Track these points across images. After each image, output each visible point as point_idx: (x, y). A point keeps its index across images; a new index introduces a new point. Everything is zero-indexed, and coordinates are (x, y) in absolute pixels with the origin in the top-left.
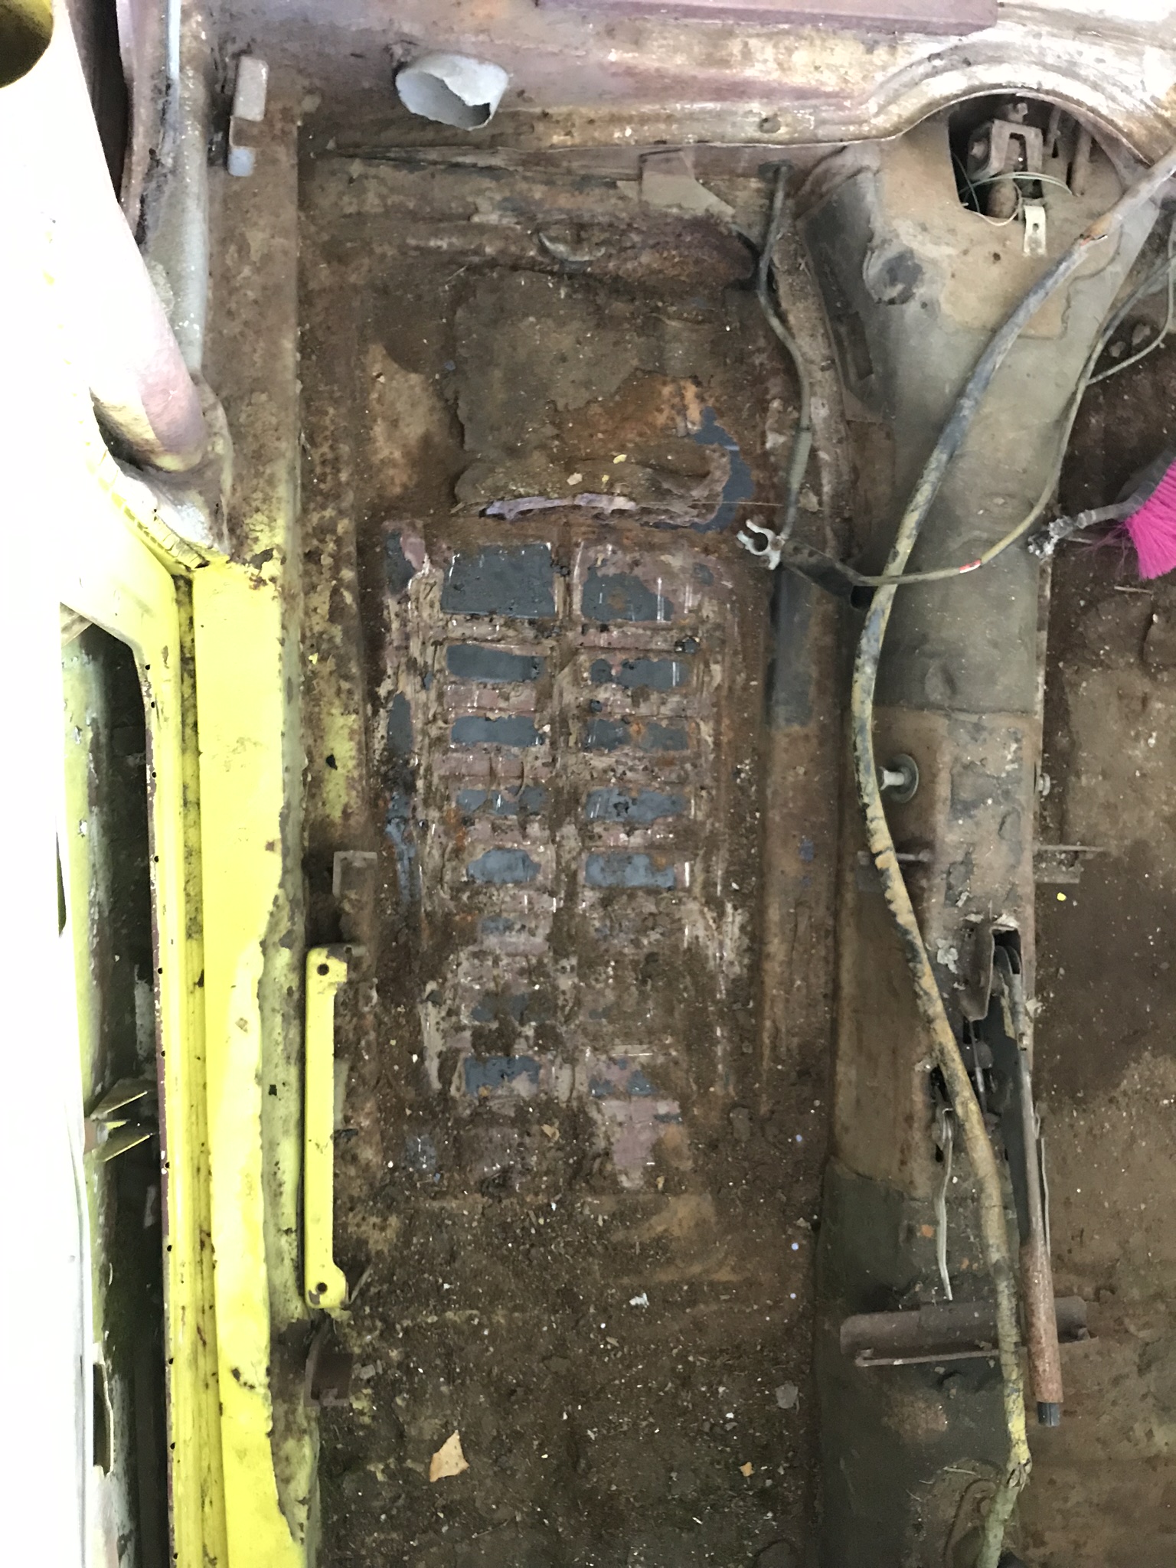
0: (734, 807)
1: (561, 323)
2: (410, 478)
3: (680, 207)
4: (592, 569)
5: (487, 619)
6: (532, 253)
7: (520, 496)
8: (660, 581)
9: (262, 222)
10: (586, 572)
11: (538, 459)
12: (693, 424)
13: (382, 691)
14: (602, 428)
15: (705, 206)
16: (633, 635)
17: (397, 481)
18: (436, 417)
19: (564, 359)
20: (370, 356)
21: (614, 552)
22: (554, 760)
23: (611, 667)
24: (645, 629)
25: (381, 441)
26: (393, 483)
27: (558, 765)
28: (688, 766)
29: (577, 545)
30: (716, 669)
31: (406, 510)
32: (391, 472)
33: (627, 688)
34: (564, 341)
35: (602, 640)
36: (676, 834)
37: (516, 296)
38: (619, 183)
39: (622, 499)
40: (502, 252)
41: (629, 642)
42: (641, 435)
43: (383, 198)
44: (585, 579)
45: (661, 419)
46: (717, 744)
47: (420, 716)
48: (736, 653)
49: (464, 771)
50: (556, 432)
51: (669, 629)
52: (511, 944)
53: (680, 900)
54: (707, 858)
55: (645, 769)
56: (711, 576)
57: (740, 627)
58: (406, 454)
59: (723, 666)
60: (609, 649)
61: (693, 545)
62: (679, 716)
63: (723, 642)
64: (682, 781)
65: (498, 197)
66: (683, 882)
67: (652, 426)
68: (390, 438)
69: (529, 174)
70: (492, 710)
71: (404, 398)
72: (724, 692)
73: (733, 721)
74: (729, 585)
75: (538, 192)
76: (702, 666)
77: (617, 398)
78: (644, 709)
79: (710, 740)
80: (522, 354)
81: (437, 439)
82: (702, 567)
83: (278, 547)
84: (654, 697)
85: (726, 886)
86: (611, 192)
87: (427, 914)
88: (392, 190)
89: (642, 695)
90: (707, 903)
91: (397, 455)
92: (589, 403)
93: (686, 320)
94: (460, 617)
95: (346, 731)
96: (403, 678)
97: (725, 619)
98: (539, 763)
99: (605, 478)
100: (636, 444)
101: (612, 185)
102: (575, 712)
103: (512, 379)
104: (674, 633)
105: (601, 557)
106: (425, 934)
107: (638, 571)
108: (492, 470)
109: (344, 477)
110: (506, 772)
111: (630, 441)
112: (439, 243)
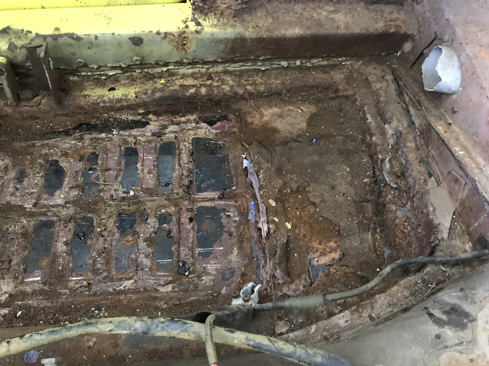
0: (76, 308)
1: (351, 184)
2: (257, 125)
3: (434, 210)
4: (224, 210)
5: (191, 160)
6: (380, 156)
7: (258, 176)
8: (221, 248)
9: (348, 18)
10: (222, 208)
11: (279, 183)
12: (317, 261)
13: (151, 116)
14: (303, 214)
15: (442, 222)
16: (189, 236)
17: (254, 119)
18: (288, 135)
19: (333, 188)
20: (309, 106)
21: (235, 221)
22: (114, 200)
23: (168, 224)
24: (192, 242)
25: (270, 111)
26: (253, 117)
27: (111, 202)
28: (105, 274)
29: (236, 202)
30: (169, 288)
31: (241, 124)
32: (257, 116)
33: (156, 233)
34: (342, 187)
35: (185, 219)
36: (62, 271)
37: (357, 159)
38: (433, 178)
39: (267, 228)
40: (376, 145)
41: (184, 235)
42: (304, 236)
43: (381, 89)
44: (218, 207)
45: (316, 244)
46: (120, 292)
47: (138, 133)
48: (179, 299)
49: (110, 155)
50: (294, 189)
51: (193, 256)
52: (9, 184)
53: (17, 278)
54: (42, 292)
55: (105, 248)
56: (228, 279)
57: (196, 301)
58: (267, 122)
59: (171, 292)
60: (179, 223)
61: (246, 266)
62: (138, 267)
63: (186, 291)
64: (96, 272)
65: (400, 129)
66: (28, 277)
67: (310, 240)
68: (273, 114)
69: (418, 138)
70: (142, 165)
71: (294, 120)
72: (153, 294)
73: (134, 302)
74: (223, 291)
75: (411, 144)
76: (170, 278)
77: (321, 219)
78: (142, 245)
79: (122, 288)
80: (329, 168)
81: (277, 135)
82: (233, 273)
83: (202, 29)
84: (150, 250)
85: (20, 308)
86: (427, 176)
87: (34, 145)
88: (385, 91)
89: (151, 242)
90: (11, 295)
91: (266, 118)
92: (314, 204)
93: (375, 245)
94: (191, 147)
95: (127, 93)
96: (157, 123)
97: (202, 291)
98: (113, 192)
99: (276, 220)
100: (298, 234)
101: (430, 175)
102: (142, 208)
103: (315, 165)
104: (191, 260)
105: (231, 214)
106: (23, 144)
107: (225, 235)
108: (268, 161)
109: (249, 88)
110: (108, 176)
111: (299, 230)
112: (369, 118)
